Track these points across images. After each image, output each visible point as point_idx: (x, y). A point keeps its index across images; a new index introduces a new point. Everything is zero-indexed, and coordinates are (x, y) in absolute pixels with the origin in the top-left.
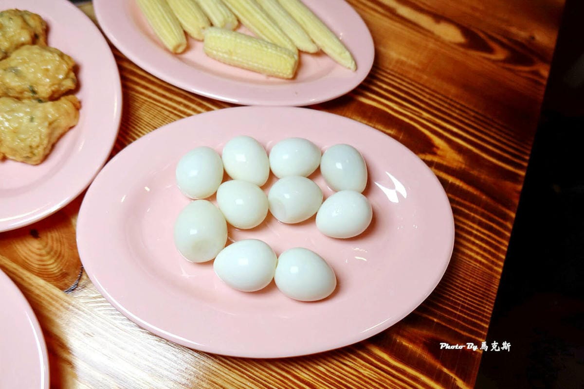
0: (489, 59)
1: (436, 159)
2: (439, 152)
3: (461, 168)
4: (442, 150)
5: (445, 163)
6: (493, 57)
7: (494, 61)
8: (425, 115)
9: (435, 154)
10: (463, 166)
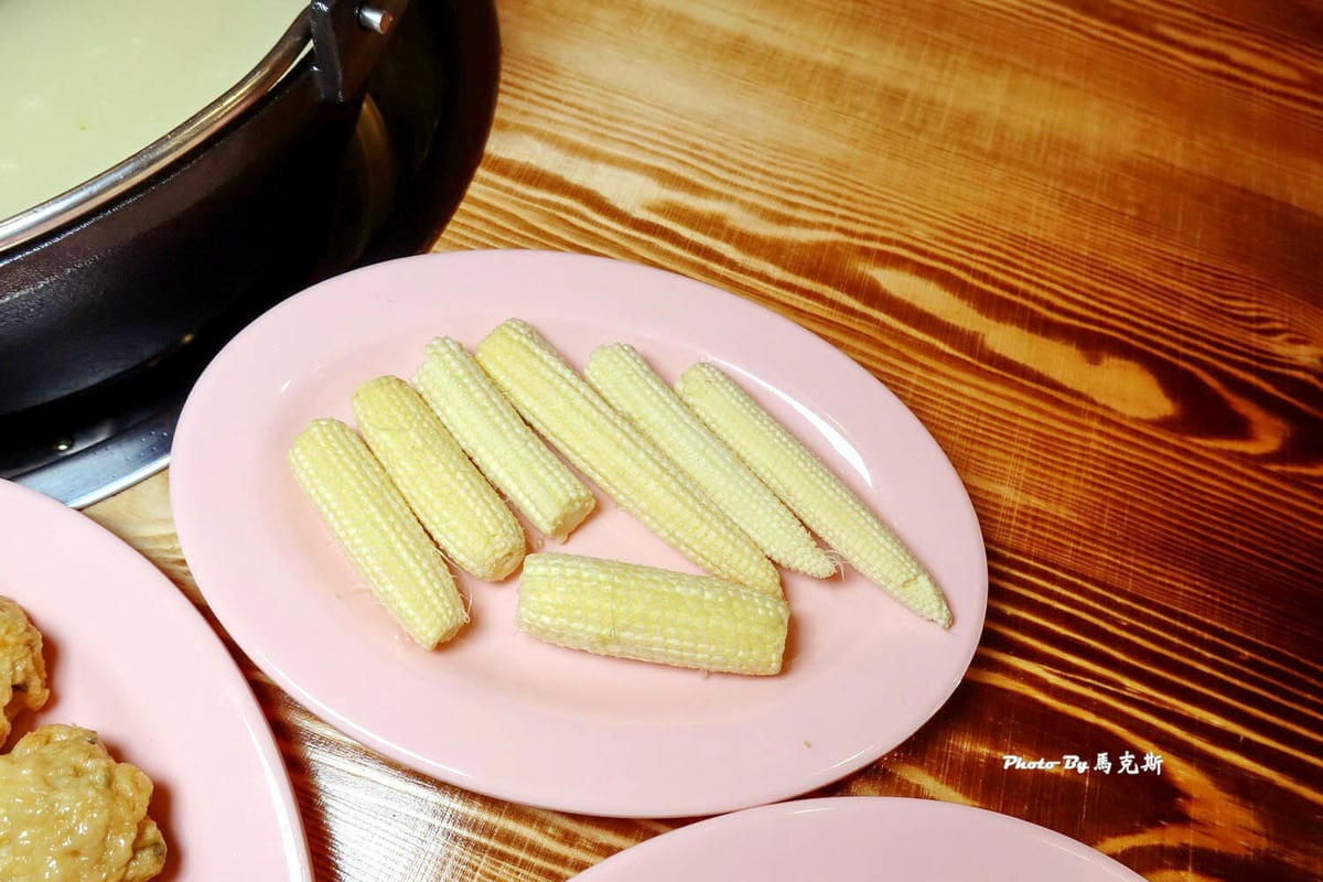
0: (1244, 457)
1: (1191, 838)
2: (1194, 811)
3: (1257, 851)
4: (1201, 801)
5: (1215, 845)
6: (1251, 448)
7: (1257, 461)
8: (1133, 686)
9: (1182, 819)
10: (1264, 843)
